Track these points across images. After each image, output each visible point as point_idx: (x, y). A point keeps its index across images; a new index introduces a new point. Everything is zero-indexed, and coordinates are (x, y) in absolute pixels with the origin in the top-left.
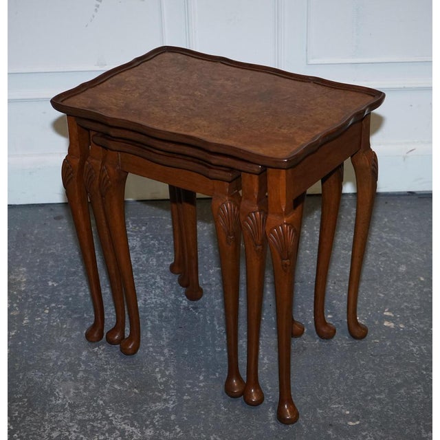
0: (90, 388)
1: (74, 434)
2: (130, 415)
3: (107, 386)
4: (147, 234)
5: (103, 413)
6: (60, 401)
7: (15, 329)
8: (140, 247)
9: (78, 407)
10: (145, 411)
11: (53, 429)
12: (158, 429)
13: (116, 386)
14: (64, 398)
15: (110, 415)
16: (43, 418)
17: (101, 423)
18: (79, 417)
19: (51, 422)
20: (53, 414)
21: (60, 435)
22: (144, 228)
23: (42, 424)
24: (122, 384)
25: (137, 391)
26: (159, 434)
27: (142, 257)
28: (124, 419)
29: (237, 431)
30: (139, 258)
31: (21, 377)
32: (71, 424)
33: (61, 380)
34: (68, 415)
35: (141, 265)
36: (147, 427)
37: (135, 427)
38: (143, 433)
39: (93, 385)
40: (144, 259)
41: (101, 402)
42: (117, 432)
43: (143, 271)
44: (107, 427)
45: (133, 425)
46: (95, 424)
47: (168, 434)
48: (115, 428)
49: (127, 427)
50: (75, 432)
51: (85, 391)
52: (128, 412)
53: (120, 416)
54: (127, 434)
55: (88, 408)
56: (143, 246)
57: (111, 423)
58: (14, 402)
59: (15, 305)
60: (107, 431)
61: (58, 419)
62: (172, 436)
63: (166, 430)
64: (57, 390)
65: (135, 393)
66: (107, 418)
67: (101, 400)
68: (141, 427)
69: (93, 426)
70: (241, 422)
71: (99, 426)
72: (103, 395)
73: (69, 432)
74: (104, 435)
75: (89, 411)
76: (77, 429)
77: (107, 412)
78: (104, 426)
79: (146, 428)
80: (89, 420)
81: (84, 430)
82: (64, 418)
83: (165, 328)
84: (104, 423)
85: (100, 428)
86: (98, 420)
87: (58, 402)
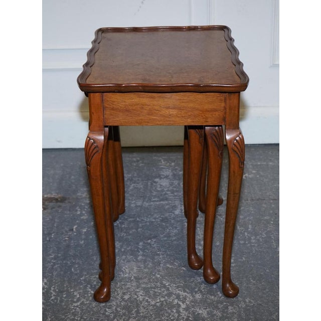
0: (149, 266)
1: (141, 297)
2: (182, 285)
3: (162, 265)
4: (176, 168)
5: (161, 283)
6: (127, 275)
7: (85, 227)
8: (172, 176)
9: (141, 279)
10: (193, 282)
11: (124, 294)
12: (205, 294)
13: (168, 266)
14: (130, 273)
15: (167, 285)
16: (116, 286)
17: (160, 290)
18: (143, 286)
19: (122, 288)
20: (123, 283)
21: (130, 298)
22: (173, 164)
23: (116, 290)
24: (172, 264)
25: (184, 269)
26: (206, 297)
27: (174, 182)
28: (178, 287)
29: (265, 296)
30: (172, 183)
31: (95, 259)
32: (138, 290)
33: (126, 261)
34: (134, 284)
35: (175, 187)
36: (196, 292)
37: (187, 292)
38: (193, 296)
39: (151, 264)
40: (176, 183)
41: (159, 276)
42: (174, 296)
43: (177, 191)
44: (166, 292)
45: (185, 291)
46: (156, 291)
47: (213, 297)
48: (172, 293)
49: (180, 293)
50: (141, 295)
51: (145, 268)
52: (180, 283)
53: (174, 285)
54: (181, 297)
55: (149, 279)
56: (174, 175)
57: (168, 289)
58: (92, 275)
59: (84, 212)
60: (166, 295)
61: (127, 286)
62: (216, 299)
63: (211, 295)
64: (124, 268)
65: (184, 270)
66: (165, 286)
67: (158, 274)
68: (192, 293)
69: (154, 291)
70: (267, 290)
71: (159, 291)
72: (159, 271)
73: (137, 295)
74: (164, 297)
75: (150, 282)
76: (143, 293)
77: (164, 282)
78: (164, 292)
79: (196, 294)
80: (151, 288)
81: (148, 295)
82: (132, 286)
83: (199, 228)
84: (163, 289)
85: (160, 293)
86: (157, 287)
87: (125, 276)
